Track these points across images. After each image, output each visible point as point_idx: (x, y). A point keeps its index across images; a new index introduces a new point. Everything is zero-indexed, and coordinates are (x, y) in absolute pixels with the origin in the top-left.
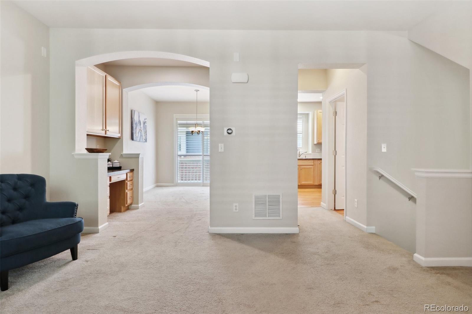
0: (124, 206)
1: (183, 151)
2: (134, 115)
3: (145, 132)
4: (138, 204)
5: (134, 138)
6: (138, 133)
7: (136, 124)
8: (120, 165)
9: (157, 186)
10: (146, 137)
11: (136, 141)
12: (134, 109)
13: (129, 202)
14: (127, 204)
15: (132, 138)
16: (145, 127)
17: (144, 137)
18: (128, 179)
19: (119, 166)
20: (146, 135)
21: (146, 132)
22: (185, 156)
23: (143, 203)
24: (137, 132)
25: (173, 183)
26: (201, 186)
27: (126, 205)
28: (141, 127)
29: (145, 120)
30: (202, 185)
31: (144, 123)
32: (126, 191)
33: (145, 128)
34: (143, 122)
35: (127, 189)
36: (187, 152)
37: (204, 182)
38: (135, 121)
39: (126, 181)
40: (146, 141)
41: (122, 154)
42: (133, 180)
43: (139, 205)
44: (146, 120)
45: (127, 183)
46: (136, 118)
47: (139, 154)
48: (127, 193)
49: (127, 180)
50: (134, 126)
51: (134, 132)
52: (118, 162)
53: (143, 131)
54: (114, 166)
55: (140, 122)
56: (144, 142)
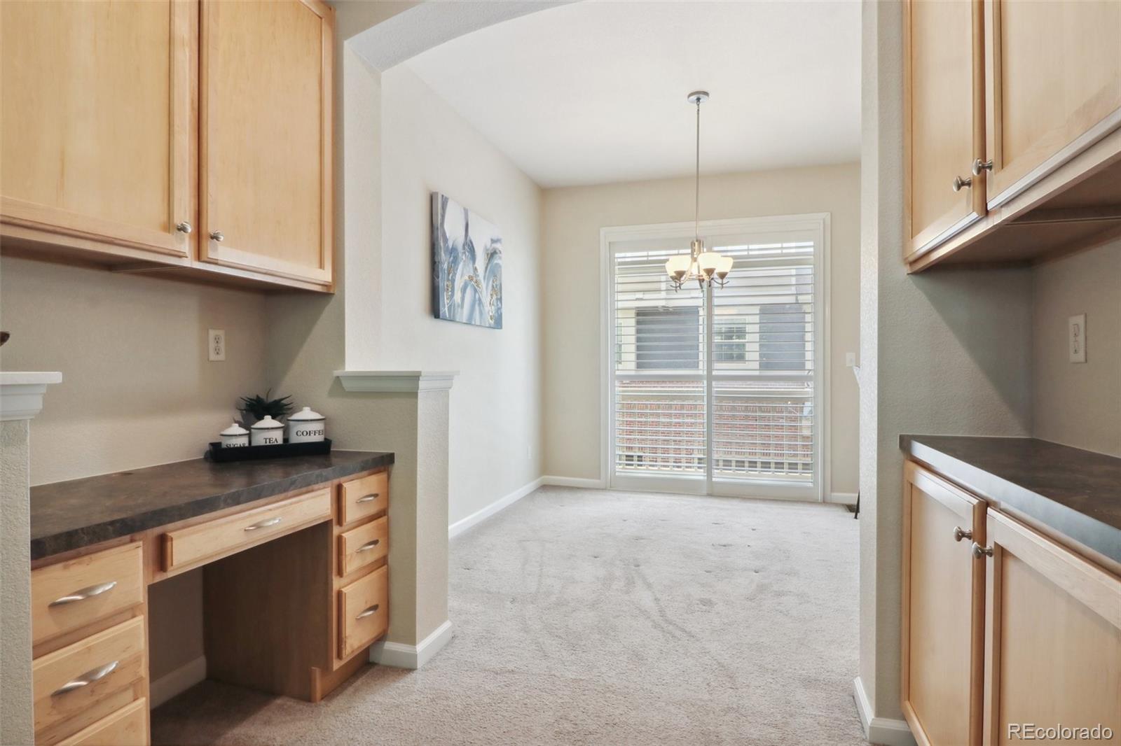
0: (326, 668)
1: (628, 364)
2: (443, 216)
3: (493, 286)
4: (412, 641)
5: (444, 309)
6: (464, 290)
7: (453, 251)
8: (325, 431)
9: (545, 488)
10: (499, 309)
11: (452, 320)
12: (442, 189)
13: (355, 637)
14: (339, 656)
15: (435, 312)
16: (493, 271)
17: (489, 310)
18: (351, 514)
19: (318, 438)
20: (500, 299)
21: (497, 291)
22: (633, 380)
23: (447, 625)
24: (459, 283)
25: (600, 479)
26: (701, 496)
27: (336, 665)
28: (475, 269)
29: (495, 245)
30: (705, 492)
31: (492, 255)
32: (337, 583)
33: (495, 276)
34: (486, 250)
35: (340, 573)
36: (639, 366)
37: (714, 479)
38: (446, 240)
39: (336, 530)
40: (498, 323)
41: (337, 373)
42: (391, 512)
43: (421, 647)
44: (498, 246)
45: (340, 538)
46: (452, 229)
47: (415, 377)
48: (340, 594)
49: (340, 522)
50: (444, 258)
51: (443, 283)
52: (318, 416)
53: (483, 284)
54: (295, 439)
55: (470, 247)
56: (490, 327)
